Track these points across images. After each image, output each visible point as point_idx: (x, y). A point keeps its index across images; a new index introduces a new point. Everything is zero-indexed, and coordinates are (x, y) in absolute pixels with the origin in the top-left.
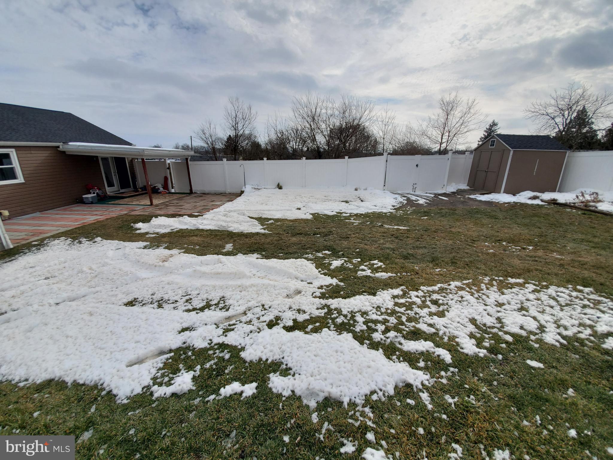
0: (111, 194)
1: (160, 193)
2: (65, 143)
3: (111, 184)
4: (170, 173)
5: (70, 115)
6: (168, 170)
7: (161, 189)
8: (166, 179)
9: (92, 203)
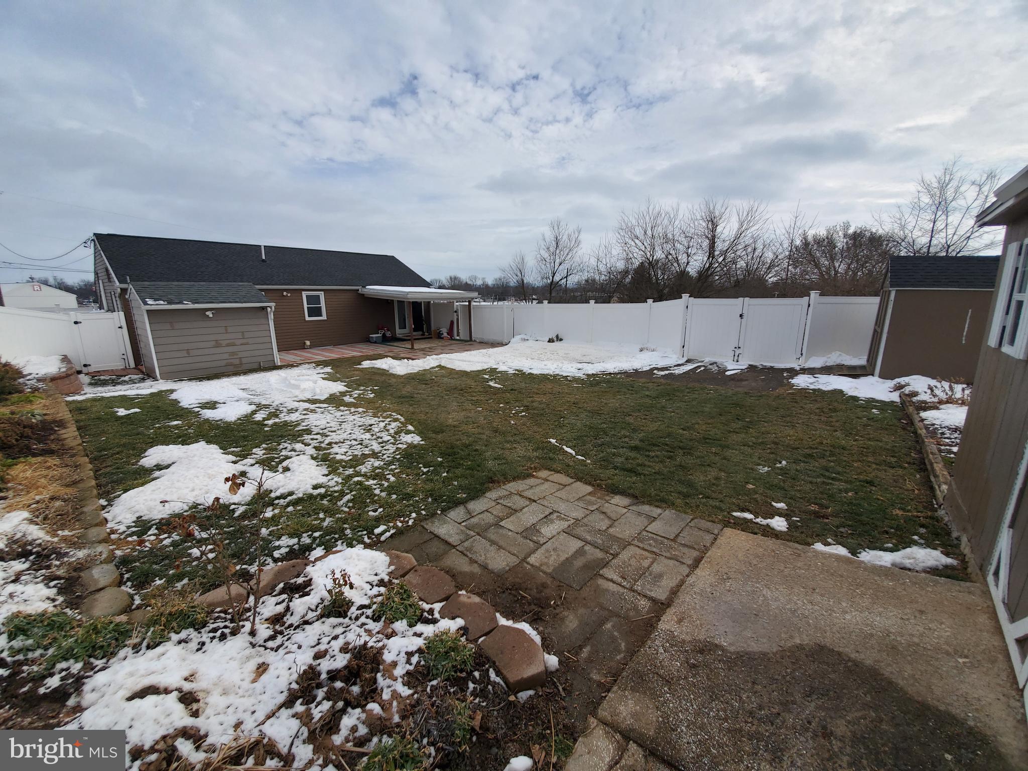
0: (400, 336)
1: (442, 338)
2: (364, 287)
3: (403, 326)
4: (458, 320)
5: (393, 258)
6: (455, 314)
7: (445, 334)
8: (452, 323)
9: (375, 342)
